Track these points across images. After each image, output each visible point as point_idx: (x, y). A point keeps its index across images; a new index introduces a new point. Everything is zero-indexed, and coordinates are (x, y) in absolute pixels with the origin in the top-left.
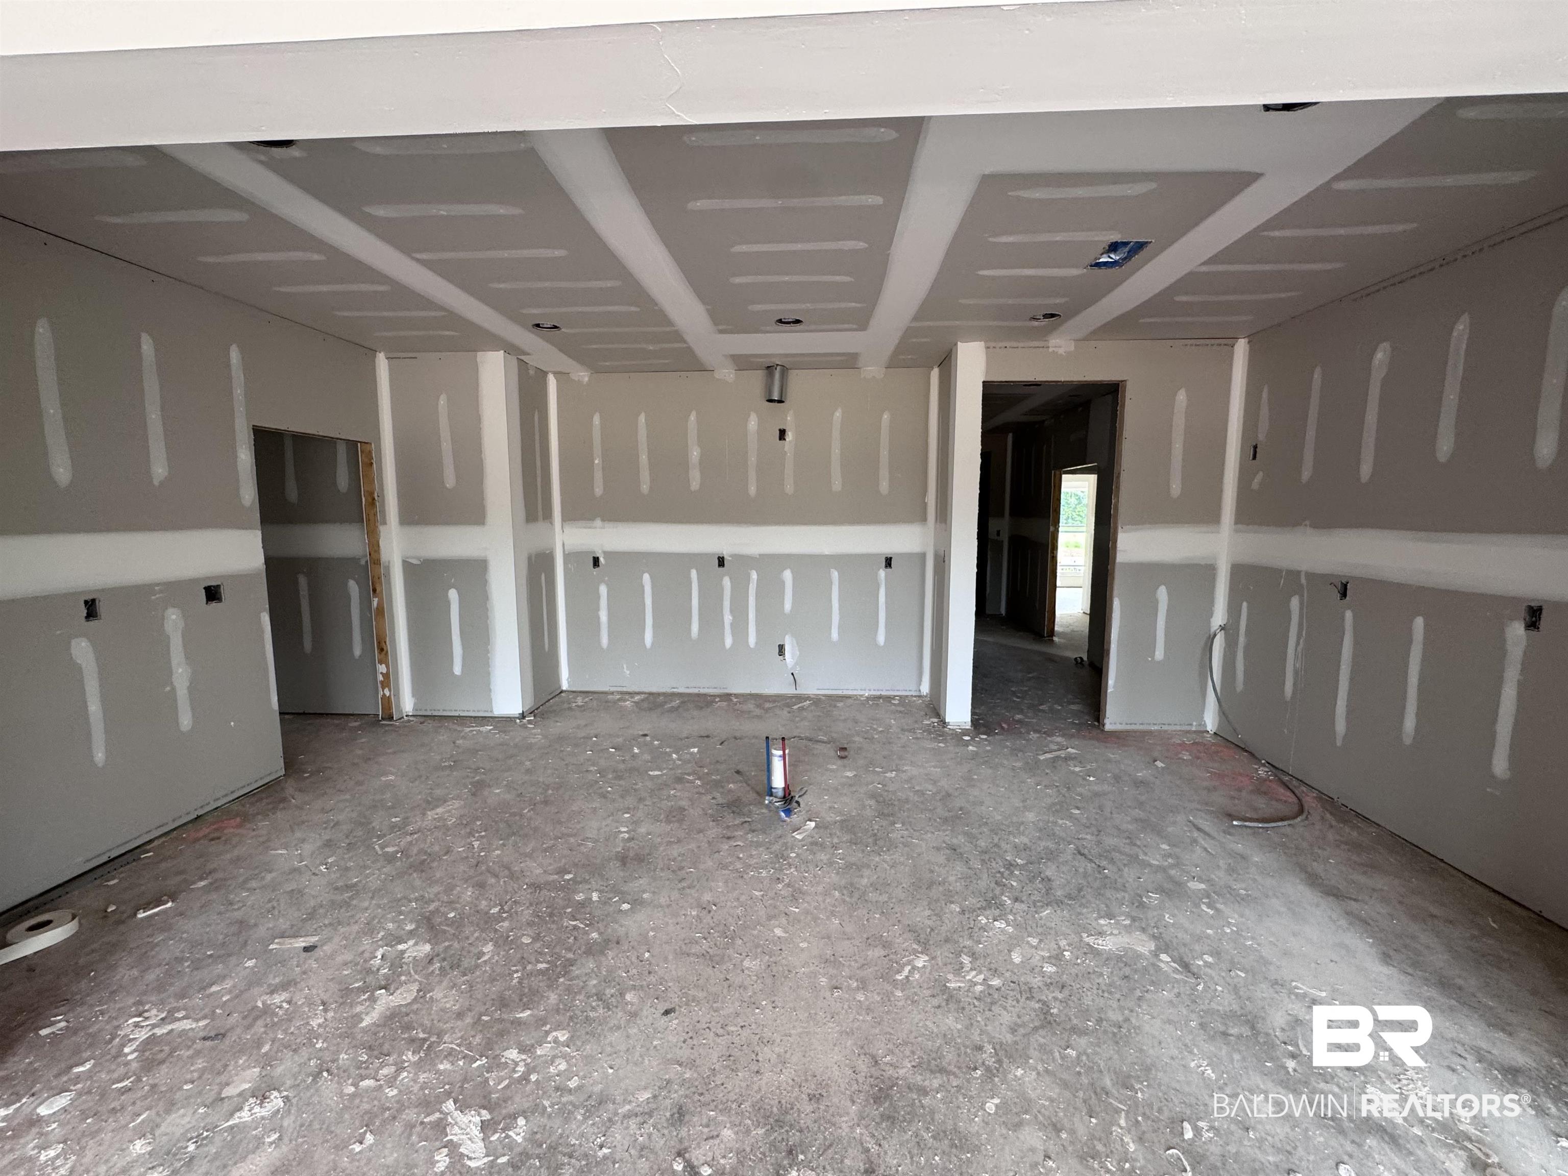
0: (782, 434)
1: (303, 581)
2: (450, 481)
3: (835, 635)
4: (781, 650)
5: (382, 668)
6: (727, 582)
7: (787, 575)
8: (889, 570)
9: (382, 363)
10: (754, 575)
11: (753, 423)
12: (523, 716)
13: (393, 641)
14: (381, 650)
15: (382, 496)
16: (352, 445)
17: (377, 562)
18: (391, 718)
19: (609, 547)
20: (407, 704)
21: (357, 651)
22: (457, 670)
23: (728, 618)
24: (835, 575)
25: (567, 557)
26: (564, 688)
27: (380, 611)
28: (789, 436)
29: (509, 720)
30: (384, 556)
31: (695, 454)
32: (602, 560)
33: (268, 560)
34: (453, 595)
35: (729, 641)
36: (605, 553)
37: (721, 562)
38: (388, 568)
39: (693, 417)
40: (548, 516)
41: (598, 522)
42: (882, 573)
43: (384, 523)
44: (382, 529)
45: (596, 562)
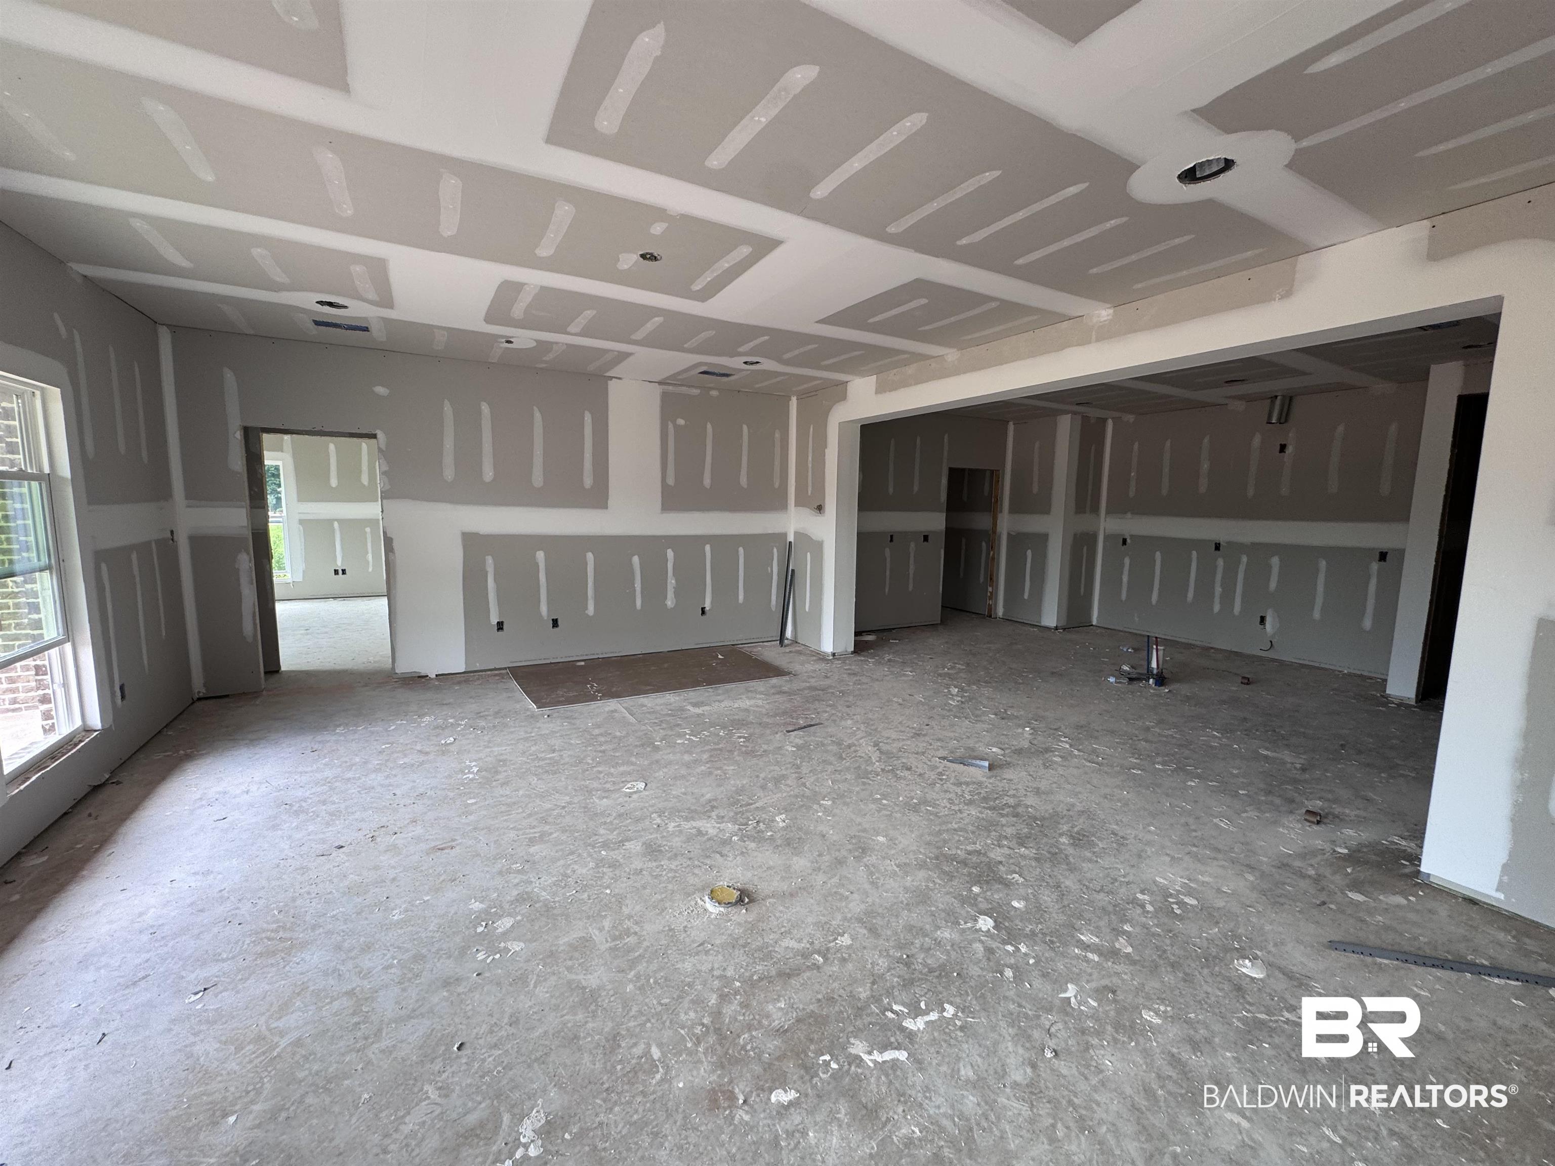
0: (1283, 448)
1: (964, 541)
2: (1035, 489)
3: (1317, 615)
4: (1263, 620)
5: (990, 589)
6: (1220, 562)
7: (1275, 561)
8: (1382, 563)
9: (1011, 427)
10: (1244, 559)
11: (1257, 441)
12: (1056, 628)
13: (997, 575)
14: (991, 579)
15: (1002, 498)
16: (992, 472)
17: (994, 532)
18: (990, 616)
19: (1134, 533)
20: (1000, 612)
21: (982, 580)
22: (1026, 596)
23: (1218, 590)
24: (1323, 564)
25: (1107, 538)
26: (1094, 623)
27: (993, 558)
28: (1290, 450)
29: (1048, 628)
30: (999, 529)
31: (1206, 466)
32: (1129, 541)
33: (946, 528)
34: (1029, 553)
35: (1217, 608)
36: (1132, 536)
37: (1218, 547)
38: (1000, 537)
39: (1206, 440)
40: (1095, 509)
41: (1129, 515)
42: (1375, 566)
43: (1001, 512)
44: (1000, 516)
45: (1124, 542)
